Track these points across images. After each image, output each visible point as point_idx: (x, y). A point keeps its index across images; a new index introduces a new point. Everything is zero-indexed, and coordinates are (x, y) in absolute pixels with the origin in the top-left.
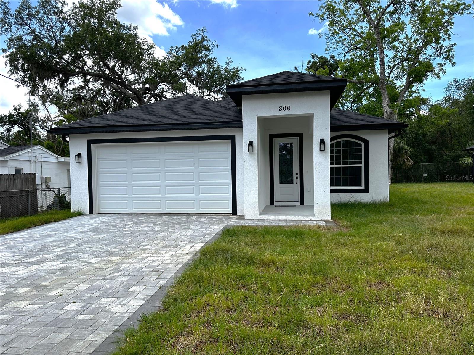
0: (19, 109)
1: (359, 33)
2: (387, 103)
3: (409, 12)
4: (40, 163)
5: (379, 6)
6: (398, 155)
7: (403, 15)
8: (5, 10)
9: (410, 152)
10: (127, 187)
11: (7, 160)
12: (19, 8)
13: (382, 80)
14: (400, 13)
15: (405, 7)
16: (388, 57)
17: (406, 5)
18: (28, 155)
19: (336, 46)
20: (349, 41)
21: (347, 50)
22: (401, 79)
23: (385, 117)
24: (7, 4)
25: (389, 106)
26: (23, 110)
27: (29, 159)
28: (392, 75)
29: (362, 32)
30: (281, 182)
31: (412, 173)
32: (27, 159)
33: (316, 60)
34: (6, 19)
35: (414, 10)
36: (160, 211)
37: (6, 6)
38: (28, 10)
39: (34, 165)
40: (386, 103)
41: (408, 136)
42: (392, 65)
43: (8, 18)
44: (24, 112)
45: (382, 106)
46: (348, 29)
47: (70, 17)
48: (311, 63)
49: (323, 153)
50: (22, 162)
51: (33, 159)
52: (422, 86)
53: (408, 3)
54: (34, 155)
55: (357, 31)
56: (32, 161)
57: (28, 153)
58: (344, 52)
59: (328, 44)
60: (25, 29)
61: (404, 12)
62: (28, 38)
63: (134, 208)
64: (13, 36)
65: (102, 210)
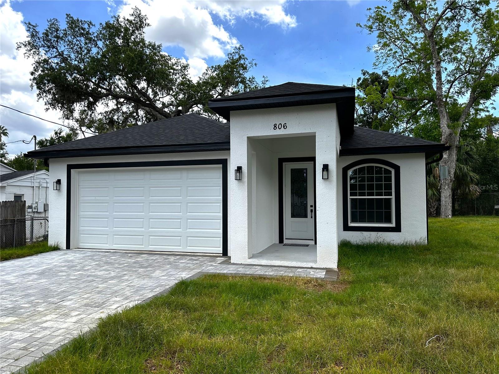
0: (60, 134)
1: (412, 44)
2: (446, 123)
3: (470, 18)
4: (45, 189)
5: (436, 14)
6: (462, 183)
7: (464, 21)
8: (34, 33)
9: (476, 179)
10: (108, 218)
11: (5, 186)
12: (47, 31)
13: (439, 97)
14: (460, 19)
15: (465, 13)
16: (448, 71)
17: (466, 9)
18: (30, 181)
19: (385, 60)
20: (400, 53)
21: (398, 64)
22: (463, 94)
23: (443, 138)
24: (35, 27)
25: (449, 127)
26: (63, 134)
27: (32, 185)
28: (452, 90)
29: (417, 44)
30: (293, 216)
31: (481, 204)
32: (29, 184)
33: (367, 77)
34: (34, 43)
35: (477, 15)
36: (143, 248)
37: (34, 29)
38: (56, 32)
39: (37, 192)
40: (444, 122)
41: (474, 161)
42: (452, 79)
43: (36, 41)
44: (65, 136)
45: (440, 126)
46: (400, 41)
47: (97, 38)
48: (362, 81)
49: (327, 182)
50: (22, 188)
51: (37, 185)
52: (492, 104)
53: (469, 8)
54: (38, 181)
55: (411, 43)
56: (35, 187)
57: (30, 179)
58: (396, 67)
59: (377, 58)
60: (54, 51)
61: (465, 18)
62: (56, 60)
63: (114, 243)
64: (39, 58)
65: (82, 245)
